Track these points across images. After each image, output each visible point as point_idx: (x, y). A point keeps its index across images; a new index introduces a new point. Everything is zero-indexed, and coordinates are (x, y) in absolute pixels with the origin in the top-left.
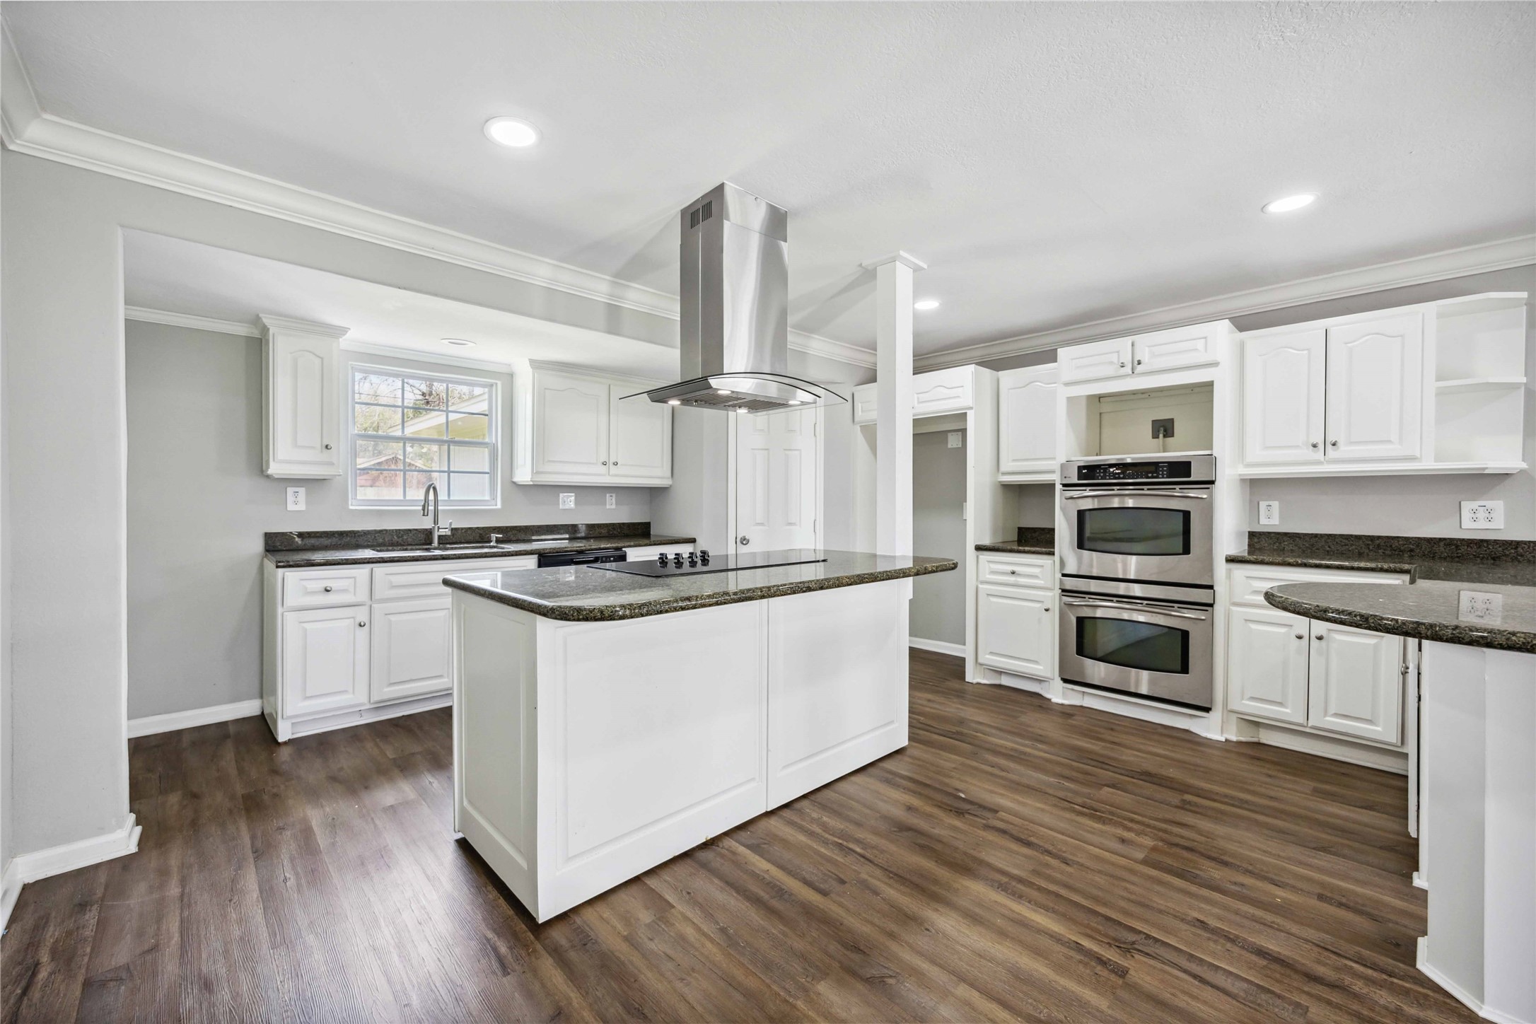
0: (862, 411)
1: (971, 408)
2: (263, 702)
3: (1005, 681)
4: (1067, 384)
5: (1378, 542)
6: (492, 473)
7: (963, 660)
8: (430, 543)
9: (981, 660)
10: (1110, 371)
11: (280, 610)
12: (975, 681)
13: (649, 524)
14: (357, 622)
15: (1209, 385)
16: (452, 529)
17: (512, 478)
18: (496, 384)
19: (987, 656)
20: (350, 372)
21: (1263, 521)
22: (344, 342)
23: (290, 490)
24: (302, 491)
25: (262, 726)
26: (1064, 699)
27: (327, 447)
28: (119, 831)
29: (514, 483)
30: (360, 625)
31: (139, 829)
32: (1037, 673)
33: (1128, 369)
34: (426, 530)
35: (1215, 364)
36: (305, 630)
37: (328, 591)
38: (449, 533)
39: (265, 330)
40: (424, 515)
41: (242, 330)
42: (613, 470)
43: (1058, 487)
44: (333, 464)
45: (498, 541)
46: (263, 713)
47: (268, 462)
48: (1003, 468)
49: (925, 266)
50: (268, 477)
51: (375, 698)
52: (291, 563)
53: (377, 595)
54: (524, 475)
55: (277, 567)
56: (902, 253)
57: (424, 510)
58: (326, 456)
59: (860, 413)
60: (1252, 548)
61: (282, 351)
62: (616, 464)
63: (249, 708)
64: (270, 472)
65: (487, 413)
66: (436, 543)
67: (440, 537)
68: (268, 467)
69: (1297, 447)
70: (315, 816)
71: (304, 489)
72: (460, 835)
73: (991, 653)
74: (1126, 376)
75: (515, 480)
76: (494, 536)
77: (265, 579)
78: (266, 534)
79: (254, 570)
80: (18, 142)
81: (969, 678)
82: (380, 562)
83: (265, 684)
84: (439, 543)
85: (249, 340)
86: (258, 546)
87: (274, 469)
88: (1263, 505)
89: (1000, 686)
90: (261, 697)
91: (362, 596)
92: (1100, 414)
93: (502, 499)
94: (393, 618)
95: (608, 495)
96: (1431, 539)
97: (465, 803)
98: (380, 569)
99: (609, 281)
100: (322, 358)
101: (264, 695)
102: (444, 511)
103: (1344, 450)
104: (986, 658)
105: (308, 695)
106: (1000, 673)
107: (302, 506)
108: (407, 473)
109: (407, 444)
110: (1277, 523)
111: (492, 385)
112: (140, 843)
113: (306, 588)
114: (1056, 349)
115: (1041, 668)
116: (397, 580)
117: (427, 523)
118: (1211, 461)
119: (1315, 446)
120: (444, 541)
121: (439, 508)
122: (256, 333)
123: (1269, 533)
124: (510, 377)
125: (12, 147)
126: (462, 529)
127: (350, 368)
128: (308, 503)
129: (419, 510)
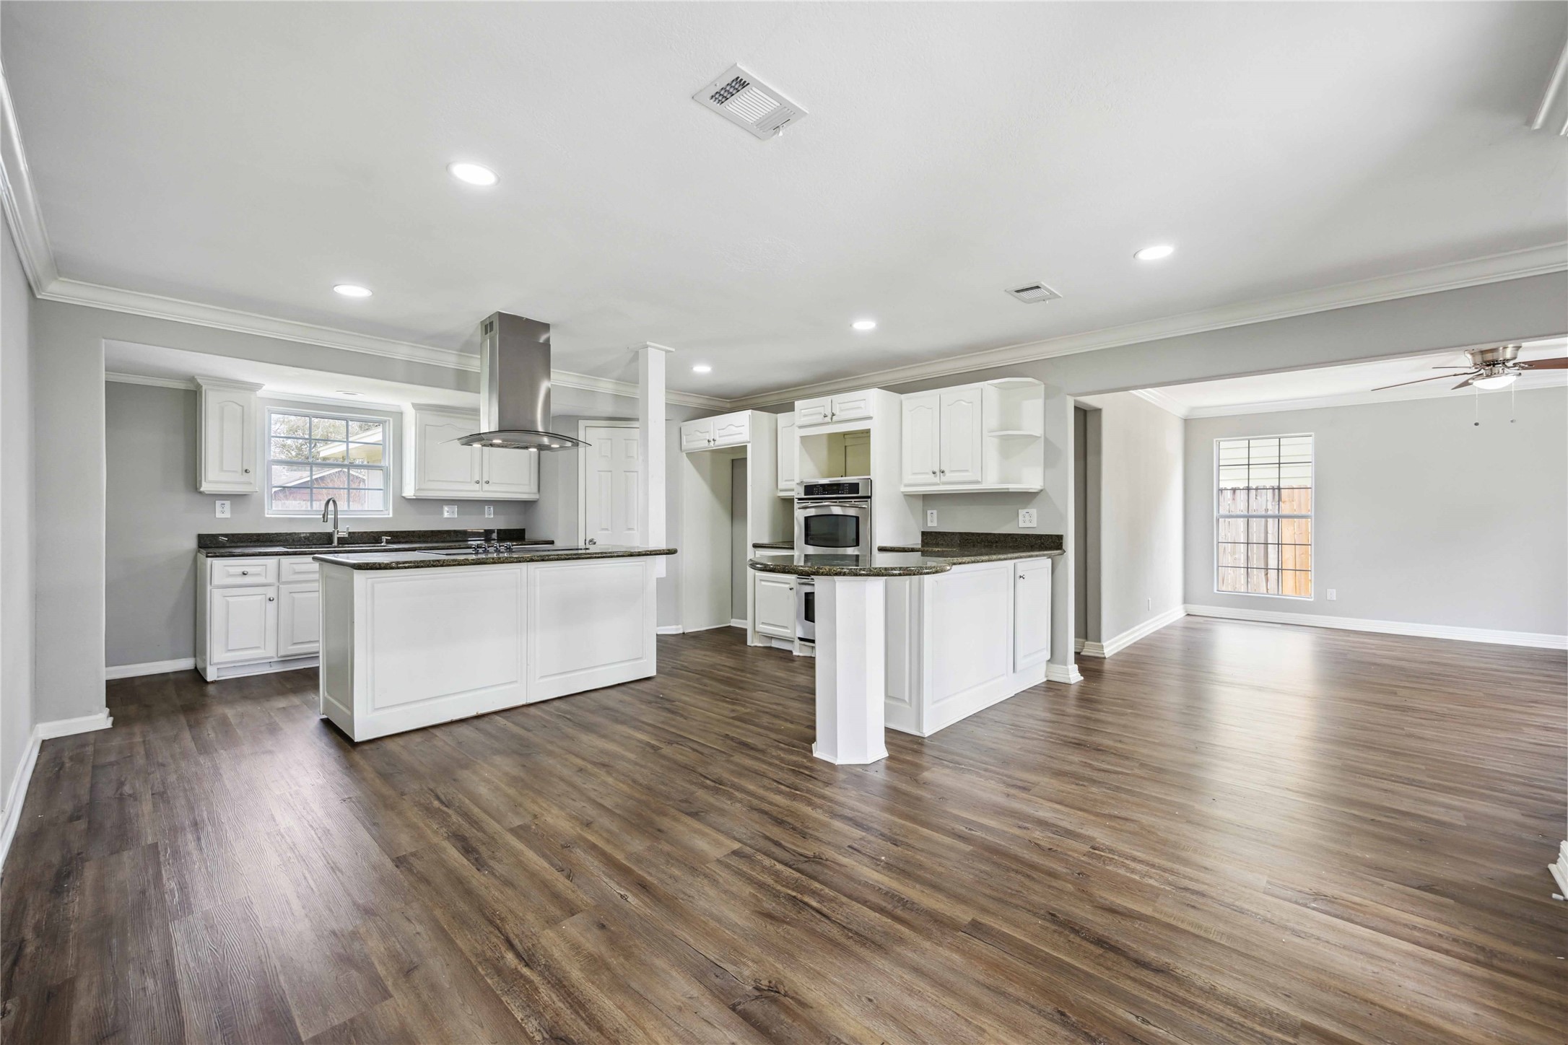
0: (687, 442)
1: (749, 442)
2: (196, 660)
3: (775, 644)
4: (800, 427)
5: (981, 537)
6: (385, 490)
7: (746, 630)
8: (332, 543)
9: (757, 629)
10: (819, 419)
11: (209, 588)
12: (752, 645)
13: (524, 530)
14: (268, 597)
15: (868, 431)
16: (350, 533)
17: (401, 493)
18: (389, 420)
19: (761, 626)
20: (267, 414)
21: (929, 524)
22: (260, 393)
23: (218, 503)
24: (228, 503)
25: (197, 676)
26: (800, 652)
27: (246, 471)
28: (101, 714)
29: (404, 497)
30: (270, 600)
31: (111, 719)
32: (787, 636)
33: (828, 419)
34: (329, 533)
35: (870, 418)
36: (228, 602)
37: (244, 574)
38: (347, 536)
39: (199, 387)
40: (324, 521)
41: (181, 385)
42: (486, 487)
43: (796, 501)
44: (251, 484)
45: (388, 542)
46: (196, 668)
47: (201, 481)
48: (780, 487)
49: (673, 350)
50: (201, 493)
51: (282, 653)
52: (218, 554)
53: (283, 579)
54: (409, 492)
55: (207, 557)
56: (648, 343)
57: (324, 517)
58: (245, 477)
59: (685, 443)
60: (924, 543)
61: (212, 403)
62: (487, 482)
63: (186, 664)
64: (202, 489)
65: (381, 443)
66: (336, 543)
67: (338, 538)
68: (201, 486)
69: (927, 473)
70: (230, 713)
71: (229, 502)
72: (325, 717)
73: (763, 623)
74: (828, 423)
75: (404, 495)
76: (384, 538)
77: (198, 567)
78: (199, 535)
79: (189, 562)
80: (43, 293)
81: (749, 643)
82: (285, 555)
83: (198, 646)
84: (339, 543)
85: (186, 391)
86: (192, 544)
87: (205, 487)
88: (929, 512)
89: (770, 648)
90: (195, 656)
91: (271, 578)
92: (846, 447)
93: (393, 510)
94: (296, 595)
95: (486, 507)
96: (1005, 534)
97: (326, 694)
98: (285, 560)
99: (457, 354)
100: (242, 406)
101: (197, 655)
102: (341, 518)
103: (949, 476)
104: (760, 627)
105: (230, 648)
106: (771, 638)
107: (227, 515)
108: (351, 491)
109: (314, 468)
110: (936, 525)
111: (385, 422)
112: (113, 724)
113: (229, 572)
114: (794, 402)
115: (789, 631)
116: (298, 568)
118: (870, 482)
119: (934, 473)
120: (342, 541)
121: (339, 516)
122: (192, 387)
123: (932, 532)
124: (400, 415)
125: (39, 297)
126: (359, 533)
127: (266, 411)
128: (232, 512)
129: (320, 518)
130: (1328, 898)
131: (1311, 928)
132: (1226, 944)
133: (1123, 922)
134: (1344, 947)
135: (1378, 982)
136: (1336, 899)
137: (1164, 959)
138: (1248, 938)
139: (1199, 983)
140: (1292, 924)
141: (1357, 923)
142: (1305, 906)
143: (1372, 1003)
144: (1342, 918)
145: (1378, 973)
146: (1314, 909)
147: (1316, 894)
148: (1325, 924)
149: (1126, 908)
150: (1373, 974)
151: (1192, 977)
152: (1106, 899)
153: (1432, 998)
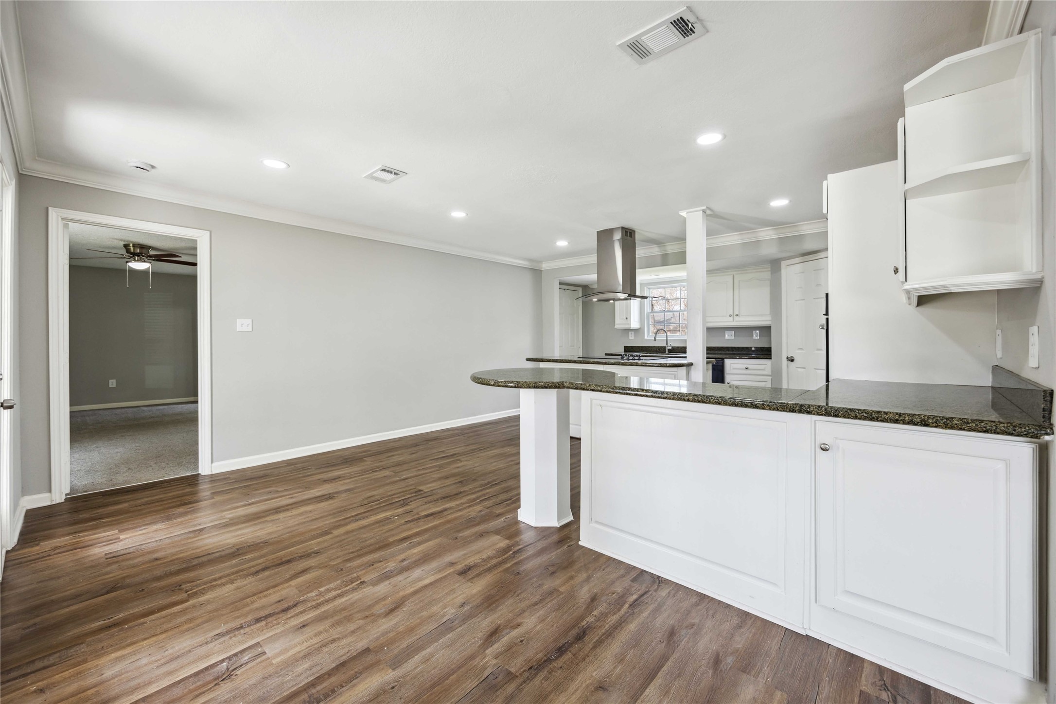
8: (666, 352)
16: (673, 347)
23: (630, 332)
24: (633, 332)
27: (626, 318)
34: (664, 348)
58: (627, 321)
62: (737, 315)
66: (667, 352)
67: (668, 350)
84: (668, 352)
87: (616, 326)
95: (754, 331)
107: (633, 338)
117: (664, 345)
120: (670, 351)
130: (220, 680)
131: (215, 646)
132: (246, 600)
133: (293, 572)
134: (190, 651)
135: (163, 646)
136: (216, 685)
137: (261, 576)
138: (240, 611)
139: (239, 581)
140: (227, 638)
141: (191, 676)
142: (230, 658)
143: (162, 632)
144: (201, 671)
145: (165, 652)
146: (223, 661)
147: (230, 675)
148: (210, 656)
149: (301, 576)
150: (167, 649)
151: (244, 580)
152: (313, 572)
153: (130, 663)
